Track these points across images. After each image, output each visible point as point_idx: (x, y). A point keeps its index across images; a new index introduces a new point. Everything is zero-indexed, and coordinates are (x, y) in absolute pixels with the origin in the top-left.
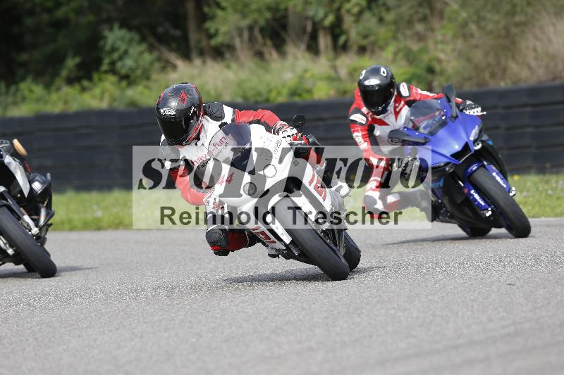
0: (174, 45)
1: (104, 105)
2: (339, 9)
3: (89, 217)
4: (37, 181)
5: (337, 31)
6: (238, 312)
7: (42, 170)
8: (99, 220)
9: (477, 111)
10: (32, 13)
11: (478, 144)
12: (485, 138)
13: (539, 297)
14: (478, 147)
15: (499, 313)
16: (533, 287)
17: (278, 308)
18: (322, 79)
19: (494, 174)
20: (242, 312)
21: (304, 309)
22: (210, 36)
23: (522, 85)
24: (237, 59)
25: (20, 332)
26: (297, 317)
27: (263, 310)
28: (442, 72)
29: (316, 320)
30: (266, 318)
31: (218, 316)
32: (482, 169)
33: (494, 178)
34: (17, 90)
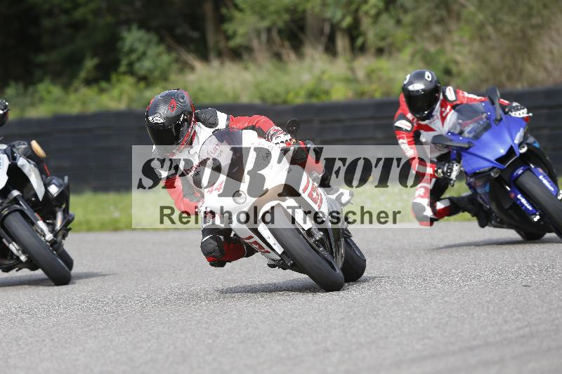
0: (192, 47)
1: (122, 106)
2: (357, 11)
3: (106, 217)
4: (54, 184)
5: (355, 33)
6: (254, 313)
7: (59, 173)
8: (116, 221)
9: (523, 113)
10: (50, 14)
11: (524, 147)
12: (531, 140)
13: (554, 298)
14: (524, 150)
15: (514, 314)
16: (548, 288)
17: (295, 309)
18: (339, 80)
19: (541, 177)
20: (259, 312)
21: (320, 310)
22: (228, 38)
23: (539, 87)
24: (254, 60)
25: (36, 333)
26: (313, 318)
27: (280, 311)
28: (459, 74)
29: (332, 321)
30: (283, 319)
31: (235, 317)
32: (528, 172)
33: (541, 181)
34: (35, 91)
